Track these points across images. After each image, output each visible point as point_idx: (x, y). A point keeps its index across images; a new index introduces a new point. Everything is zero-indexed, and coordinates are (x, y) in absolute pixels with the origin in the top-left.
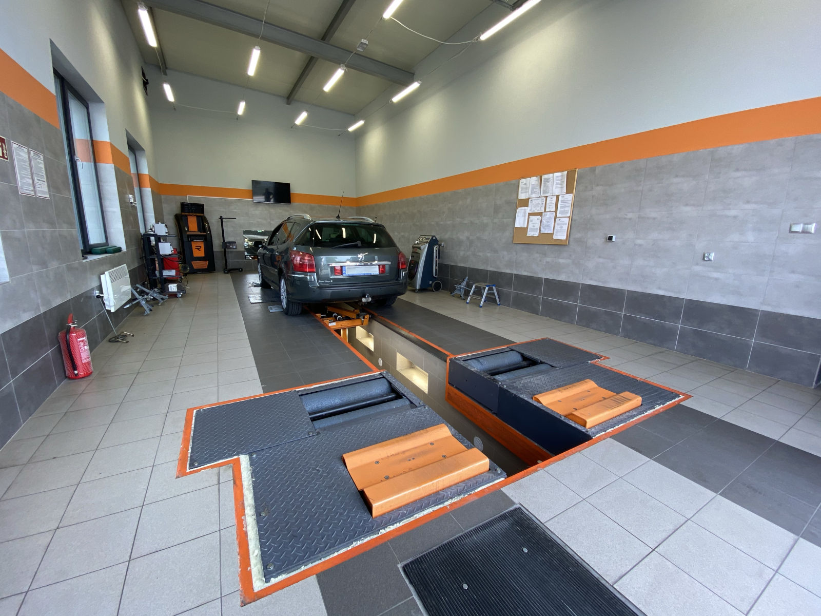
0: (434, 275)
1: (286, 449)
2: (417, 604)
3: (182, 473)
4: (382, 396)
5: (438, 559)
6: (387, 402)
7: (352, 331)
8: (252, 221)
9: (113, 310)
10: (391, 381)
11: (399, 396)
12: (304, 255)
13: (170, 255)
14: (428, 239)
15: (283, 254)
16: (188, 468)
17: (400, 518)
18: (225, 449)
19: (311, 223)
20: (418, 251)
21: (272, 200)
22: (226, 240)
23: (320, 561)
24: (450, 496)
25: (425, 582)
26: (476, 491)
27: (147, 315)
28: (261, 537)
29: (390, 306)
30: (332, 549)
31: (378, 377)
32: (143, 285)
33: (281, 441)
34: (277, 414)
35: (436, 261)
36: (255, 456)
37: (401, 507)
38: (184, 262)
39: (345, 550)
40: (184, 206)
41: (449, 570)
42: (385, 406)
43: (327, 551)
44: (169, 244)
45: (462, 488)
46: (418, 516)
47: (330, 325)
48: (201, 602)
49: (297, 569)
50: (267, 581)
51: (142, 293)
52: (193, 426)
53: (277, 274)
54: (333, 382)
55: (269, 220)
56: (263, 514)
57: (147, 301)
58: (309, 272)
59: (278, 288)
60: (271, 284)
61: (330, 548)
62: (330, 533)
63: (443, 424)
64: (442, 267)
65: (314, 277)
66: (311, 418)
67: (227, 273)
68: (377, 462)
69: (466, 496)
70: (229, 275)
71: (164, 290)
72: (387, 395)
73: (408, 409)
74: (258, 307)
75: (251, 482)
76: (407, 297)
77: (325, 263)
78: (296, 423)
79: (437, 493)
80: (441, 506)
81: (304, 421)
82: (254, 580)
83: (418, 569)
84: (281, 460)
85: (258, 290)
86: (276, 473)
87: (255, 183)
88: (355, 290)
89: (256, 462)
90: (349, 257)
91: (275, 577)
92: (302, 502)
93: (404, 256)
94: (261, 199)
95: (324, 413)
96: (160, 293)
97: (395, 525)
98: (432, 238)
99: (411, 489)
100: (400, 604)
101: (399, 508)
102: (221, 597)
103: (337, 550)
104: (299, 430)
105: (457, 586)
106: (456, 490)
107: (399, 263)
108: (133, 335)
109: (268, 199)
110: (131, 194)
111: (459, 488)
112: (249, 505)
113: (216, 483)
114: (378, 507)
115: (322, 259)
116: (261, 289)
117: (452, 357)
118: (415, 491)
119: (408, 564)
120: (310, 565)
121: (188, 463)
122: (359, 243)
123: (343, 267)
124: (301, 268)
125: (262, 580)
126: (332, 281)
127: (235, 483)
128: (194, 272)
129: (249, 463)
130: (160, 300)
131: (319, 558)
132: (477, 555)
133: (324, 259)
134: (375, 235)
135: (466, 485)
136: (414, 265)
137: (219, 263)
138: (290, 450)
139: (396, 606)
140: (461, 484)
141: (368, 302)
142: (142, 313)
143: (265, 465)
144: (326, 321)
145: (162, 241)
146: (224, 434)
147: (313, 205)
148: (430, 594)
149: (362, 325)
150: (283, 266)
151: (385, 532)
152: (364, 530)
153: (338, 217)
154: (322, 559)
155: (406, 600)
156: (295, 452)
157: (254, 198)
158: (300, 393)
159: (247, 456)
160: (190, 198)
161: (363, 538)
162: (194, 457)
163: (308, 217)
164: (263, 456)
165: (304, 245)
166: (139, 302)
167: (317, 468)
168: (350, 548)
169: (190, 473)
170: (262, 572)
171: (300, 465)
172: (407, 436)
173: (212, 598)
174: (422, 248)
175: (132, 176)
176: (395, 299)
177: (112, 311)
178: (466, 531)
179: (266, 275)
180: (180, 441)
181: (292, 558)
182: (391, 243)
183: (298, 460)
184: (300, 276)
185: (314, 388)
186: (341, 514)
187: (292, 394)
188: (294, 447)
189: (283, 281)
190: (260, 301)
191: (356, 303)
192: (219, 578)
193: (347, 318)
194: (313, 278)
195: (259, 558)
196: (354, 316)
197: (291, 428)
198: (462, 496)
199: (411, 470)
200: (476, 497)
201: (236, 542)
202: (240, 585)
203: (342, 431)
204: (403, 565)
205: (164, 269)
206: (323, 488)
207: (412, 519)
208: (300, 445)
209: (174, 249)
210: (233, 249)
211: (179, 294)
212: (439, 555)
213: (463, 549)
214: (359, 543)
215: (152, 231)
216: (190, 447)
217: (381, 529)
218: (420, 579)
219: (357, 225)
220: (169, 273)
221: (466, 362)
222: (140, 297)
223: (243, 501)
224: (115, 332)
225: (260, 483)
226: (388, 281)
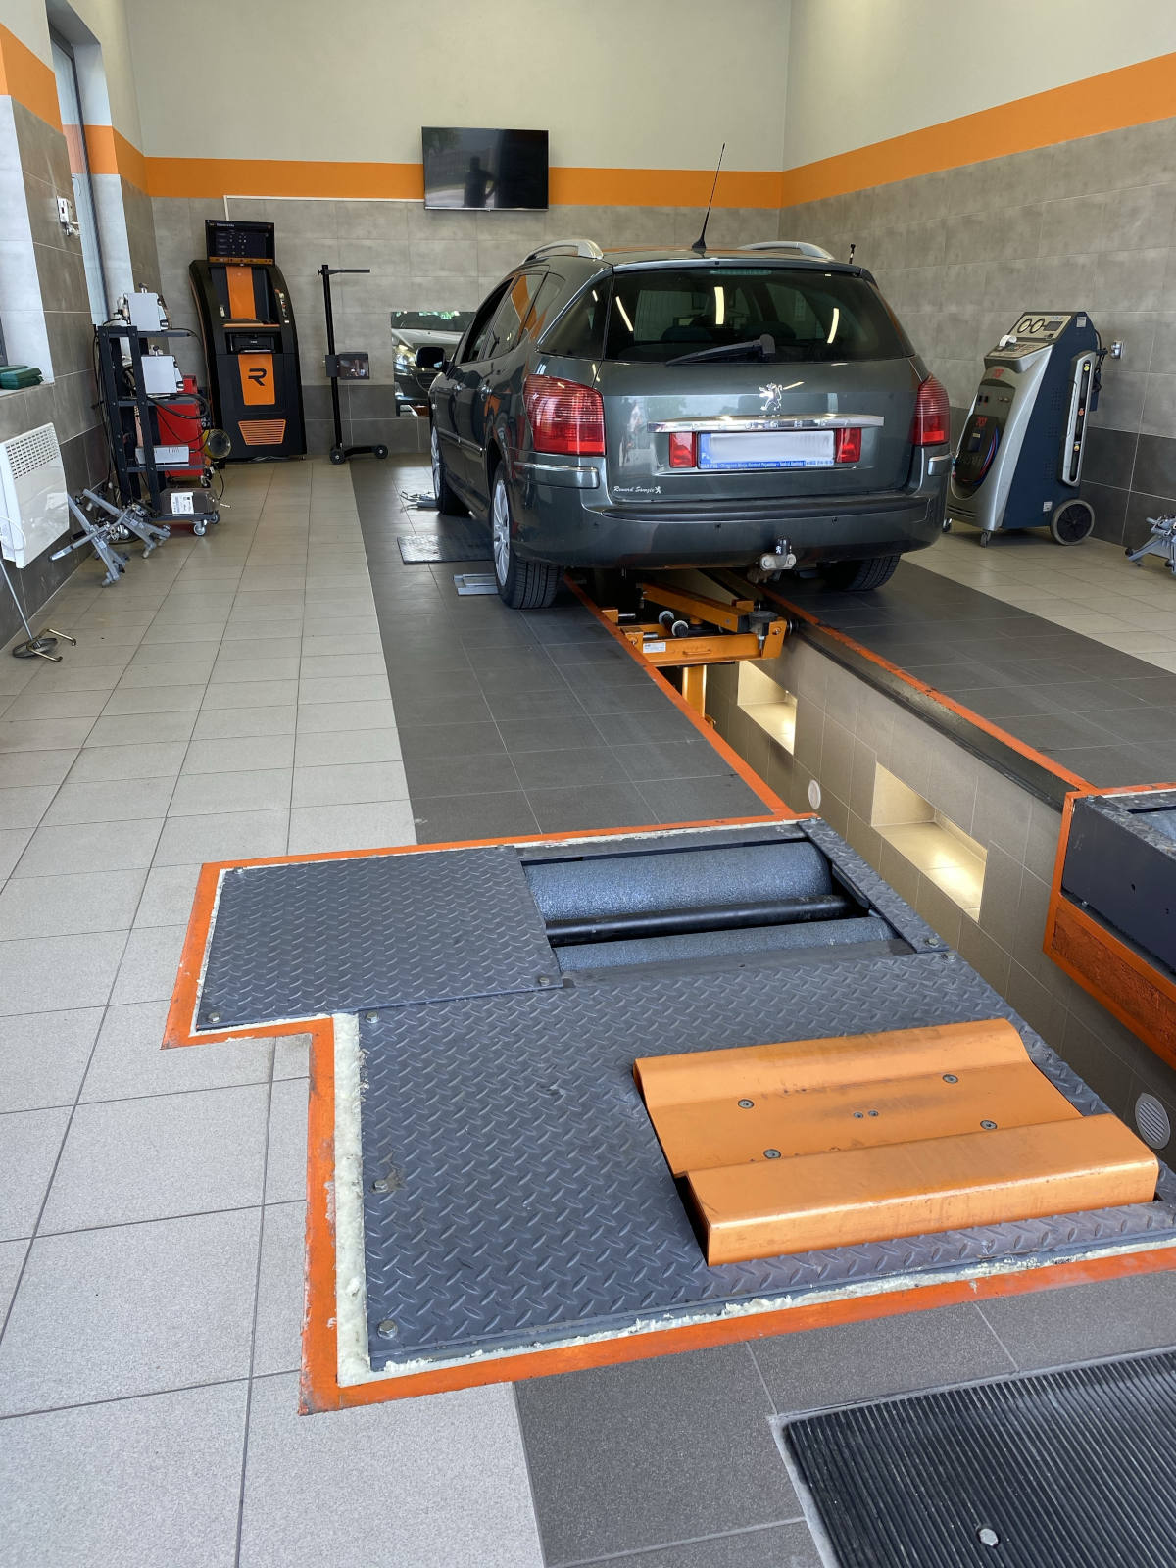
0: (1066, 477)
1: (467, 1016)
2: (812, 1544)
3: (177, 1038)
4: (796, 901)
5: (908, 1434)
6: (807, 921)
7: (722, 677)
8: (418, 280)
9: (20, 565)
10: (832, 856)
11: (854, 906)
12: (570, 390)
13: (173, 396)
14: (1055, 325)
15: (507, 392)
16: (193, 1027)
17: (797, 1283)
18: (295, 990)
19: (602, 271)
20: (1008, 376)
21: (491, 203)
22: (339, 349)
23: (529, 1350)
24: (985, 1251)
25: (852, 1489)
26: (1089, 1256)
27: (110, 585)
28: (370, 1246)
29: (869, 593)
30: (568, 1323)
31: (789, 836)
32: (103, 492)
33: (454, 991)
34: (452, 911)
35: (1080, 418)
36: (375, 1020)
37: (805, 1251)
38: (217, 421)
39: (608, 1335)
40: (216, 233)
41: (939, 1475)
42: (799, 934)
43: (553, 1326)
44: (170, 359)
45: (1035, 1236)
46: (859, 1290)
47: (648, 649)
48: (200, 1377)
49: (463, 1356)
50: (377, 1365)
51: (99, 516)
52: (214, 913)
53: (483, 461)
54: (632, 835)
55: (474, 274)
56: (383, 1187)
57: (111, 543)
58: (583, 454)
59: (485, 513)
60: (467, 502)
61: (563, 1318)
62: (569, 1278)
63: (1004, 1021)
64: (1103, 445)
65: (598, 474)
66: (550, 938)
67: (341, 461)
68: (747, 1103)
69: (1047, 1264)
70: (345, 470)
71: (157, 511)
72: (813, 901)
73: (881, 955)
74: (425, 577)
75: (356, 1093)
76: (936, 558)
77: (644, 422)
78: (505, 945)
79: (940, 1233)
80: (950, 1277)
81: (527, 943)
82: (342, 1354)
83: (833, 1447)
84: (450, 1045)
85: (430, 519)
86: (429, 1078)
87: (433, 138)
88: (740, 524)
89: (378, 1040)
90: (732, 399)
91: (400, 1360)
92: (496, 1175)
93: (939, 395)
94: (451, 197)
95: (593, 928)
96: (147, 519)
97: (779, 1301)
98: (1073, 322)
99: (845, 1203)
100: (757, 1527)
101: (800, 1254)
102: (251, 1379)
103: (583, 1331)
104: (511, 967)
105: (957, 1528)
106: (1011, 1238)
107: (917, 419)
108: (74, 641)
109: (475, 198)
110: (62, 197)
111: (1025, 1235)
112: (348, 1156)
113: (265, 1078)
114: (725, 1236)
115: (631, 407)
116: (439, 514)
117: (1089, 793)
118: (860, 1212)
119: (802, 1422)
120: (500, 1354)
121: (196, 1012)
122: (767, 343)
123: (703, 437)
124: (558, 439)
125: (362, 1359)
126: (658, 489)
127: (313, 1087)
128: (247, 456)
129: (357, 1038)
130: (147, 540)
131: (528, 1340)
132: (1050, 1455)
133: (638, 409)
134: (836, 311)
135: (1055, 1231)
136: (987, 431)
137: (316, 426)
138: (478, 1020)
139: (744, 1530)
140: (1037, 1223)
141: (785, 572)
142: (98, 580)
143: (403, 1051)
144: (634, 635)
145: (151, 351)
146: (296, 947)
147: (622, 209)
148: (860, 1529)
149: (758, 657)
150: (501, 433)
151: (742, 1314)
152: (676, 1293)
153: (700, 246)
154: (538, 1344)
155: (777, 1523)
156: (493, 1027)
157: (428, 196)
158: (526, 857)
159: (355, 1020)
160: (235, 204)
161: (668, 1316)
162: (212, 1000)
163: (592, 250)
164: (400, 1024)
165: (570, 353)
166: (89, 543)
167: (554, 1087)
168: (625, 1333)
169: (199, 1041)
170: (364, 1339)
171: (501, 1069)
172: (862, 1039)
173: (228, 1373)
174: (1024, 366)
175: (65, 133)
176: (892, 562)
177: (18, 566)
178: (1024, 1374)
179: (454, 469)
180: (179, 949)
181: (450, 1322)
182: (892, 342)
183: (498, 1054)
184: (554, 469)
185: (571, 846)
186: (609, 1231)
187: (500, 855)
188: (490, 1014)
189: (500, 488)
190: (436, 557)
191: (742, 572)
192: (250, 1330)
193: (709, 630)
194: (594, 475)
195: (360, 1302)
196: (731, 622)
197: (485, 958)
198: (1032, 1263)
199: (857, 1146)
200: (1083, 1275)
201: (303, 1246)
202: (304, 1361)
203: (645, 989)
204: (786, 1421)
205: (158, 443)
206: (563, 1148)
207: (837, 1295)
208: (509, 1009)
209: (184, 377)
210: (360, 378)
211: (198, 524)
212: (911, 1421)
213: (1003, 1425)
214: (654, 1326)
215: (124, 318)
216: (204, 970)
217: (732, 1302)
218: (836, 1475)
219: (765, 273)
220: (173, 456)
221: (1143, 817)
222: (92, 528)
223: (333, 1140)
224: (28, 629)
225: (381, 1100)
226: (868, 493)
